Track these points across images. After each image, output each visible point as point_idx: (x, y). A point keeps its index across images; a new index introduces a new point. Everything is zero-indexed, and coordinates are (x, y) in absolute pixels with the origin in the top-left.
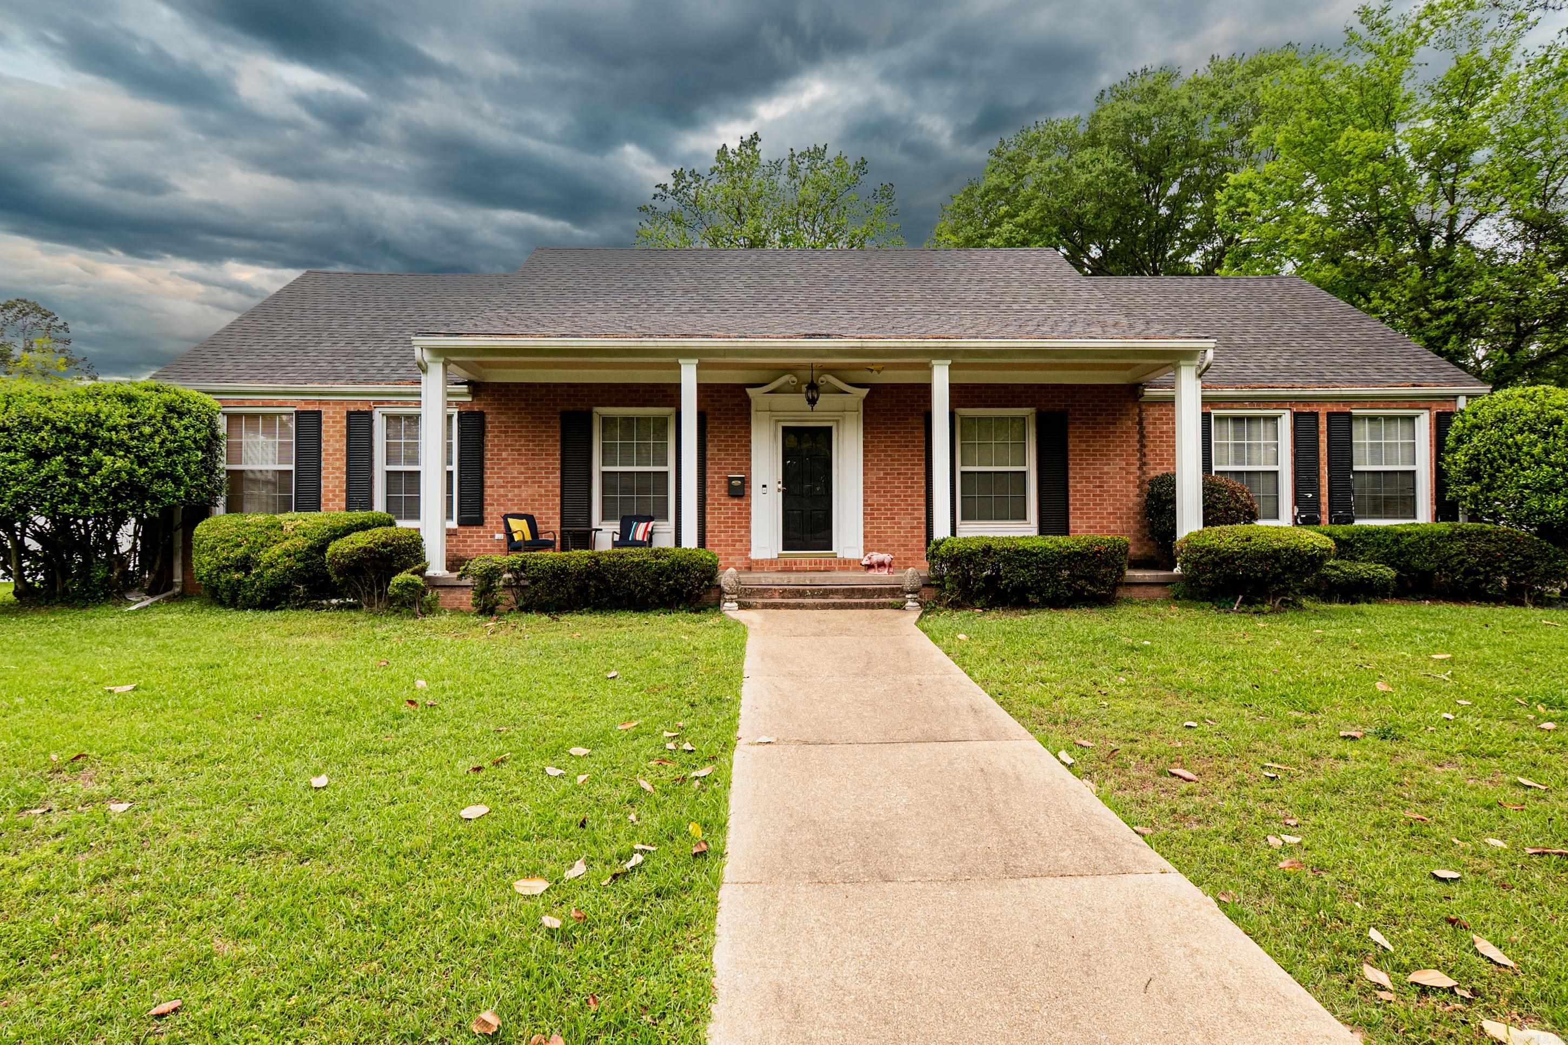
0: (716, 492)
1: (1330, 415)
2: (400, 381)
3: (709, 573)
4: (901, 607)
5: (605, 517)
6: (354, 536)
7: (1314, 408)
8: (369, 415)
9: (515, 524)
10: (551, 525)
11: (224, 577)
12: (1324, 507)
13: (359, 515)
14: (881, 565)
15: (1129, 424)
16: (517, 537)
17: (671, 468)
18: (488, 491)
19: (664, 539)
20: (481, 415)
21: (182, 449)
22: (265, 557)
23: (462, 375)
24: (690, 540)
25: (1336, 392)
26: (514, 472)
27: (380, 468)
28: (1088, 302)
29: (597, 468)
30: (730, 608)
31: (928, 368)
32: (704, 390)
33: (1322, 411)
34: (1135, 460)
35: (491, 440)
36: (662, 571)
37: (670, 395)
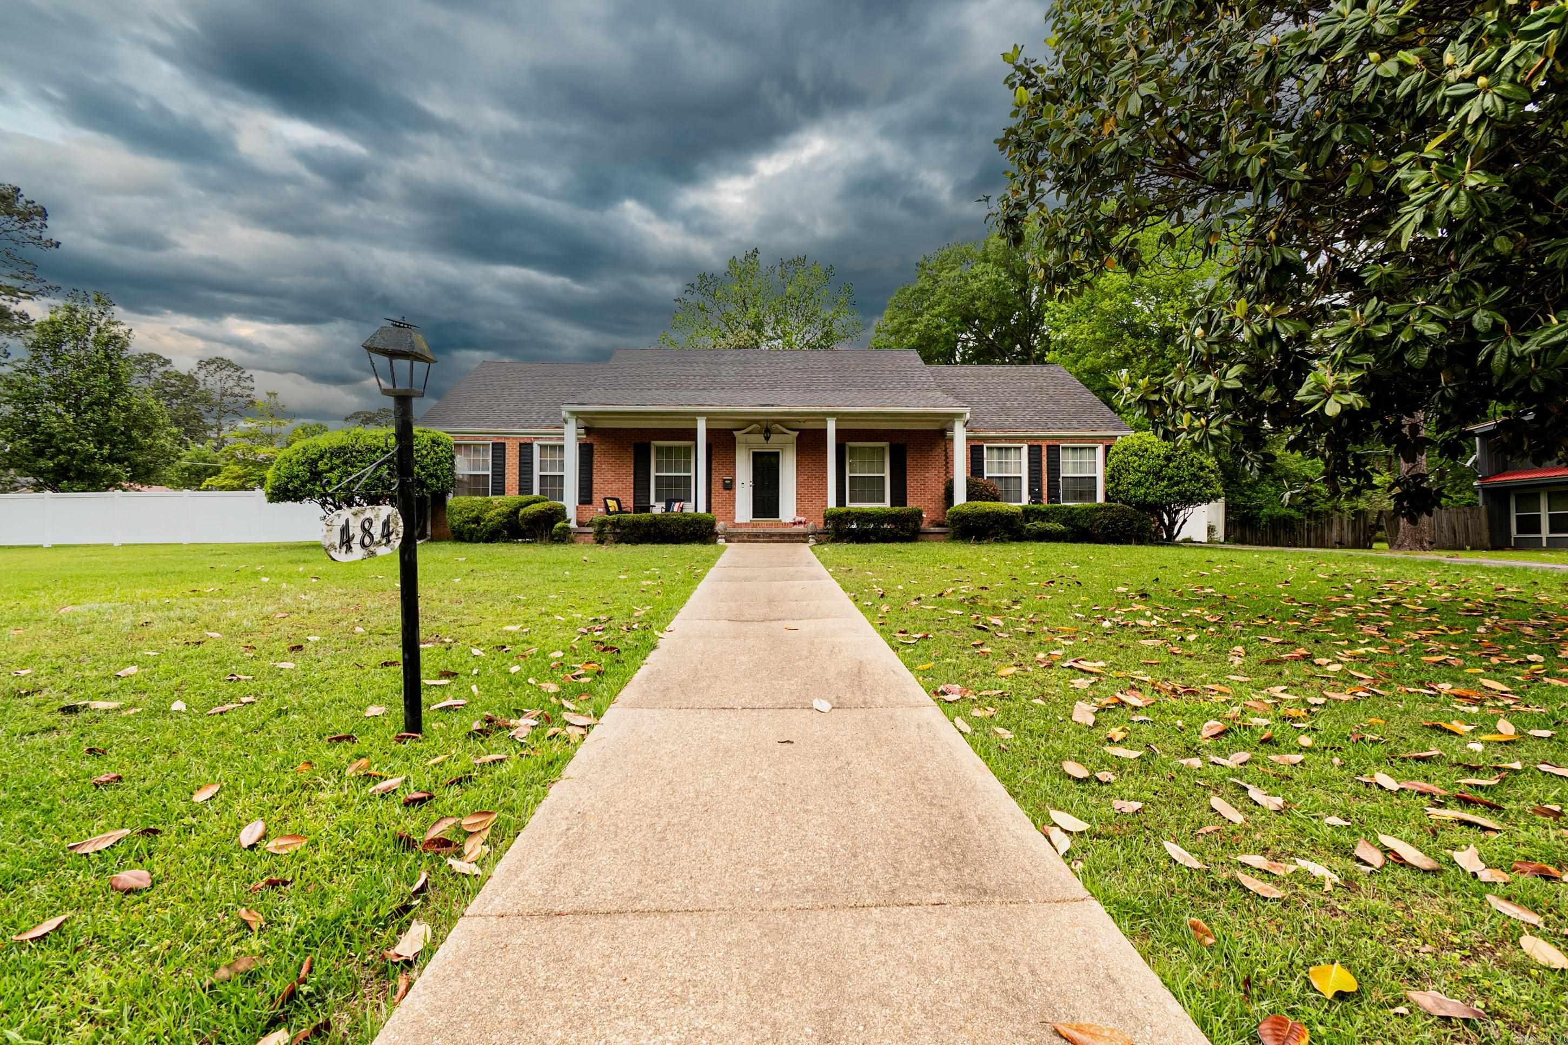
0: (717, 487)
1: (1048, 446)
2: (548, 427)
3: (712, 524)
4: (807, 542)
5: (658, 499)
6: (533, 506)
7: (1040, 443)
8: (531, 445)
9: (610, 502)
10: (629, 502)
11: (467, 526)
12: (1045, 496)
13: (525, 498)
14: (800, 523)
15: (939, 451)
16: (611, 509)
17: (692, 474)
18: (595, 486)
19: (689, 508)
20: (591, 445)
21: (440, 462)
22: (487, 516)
23: (582, 423)
24: (702, 509)
25: (1050, 434)
26: (609, 476)
27: (537, 473)
28: (924, 383)
29: (653, 474)
30: (721, 541)
31: (826, 421)
32: (709, 432)
33: (1044, 445)
34: (942, 470)
35: (596, 458)
36: (687, 523)
37: (691, 434)
